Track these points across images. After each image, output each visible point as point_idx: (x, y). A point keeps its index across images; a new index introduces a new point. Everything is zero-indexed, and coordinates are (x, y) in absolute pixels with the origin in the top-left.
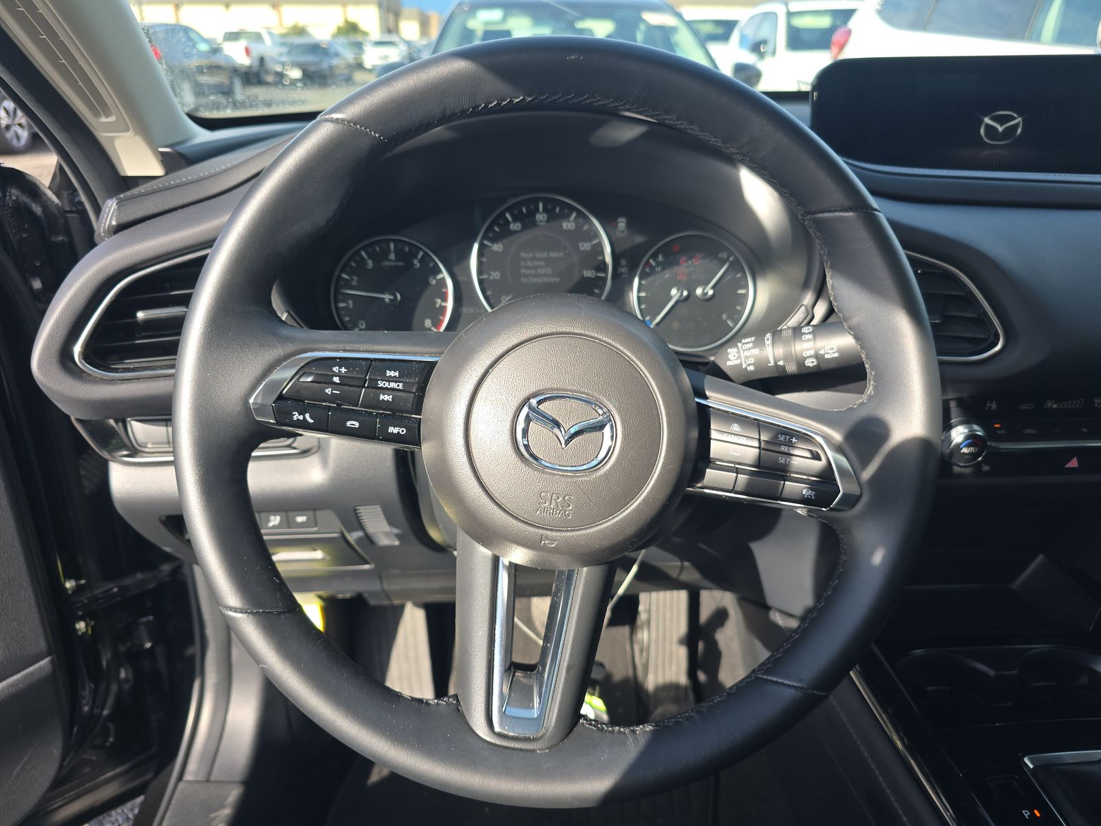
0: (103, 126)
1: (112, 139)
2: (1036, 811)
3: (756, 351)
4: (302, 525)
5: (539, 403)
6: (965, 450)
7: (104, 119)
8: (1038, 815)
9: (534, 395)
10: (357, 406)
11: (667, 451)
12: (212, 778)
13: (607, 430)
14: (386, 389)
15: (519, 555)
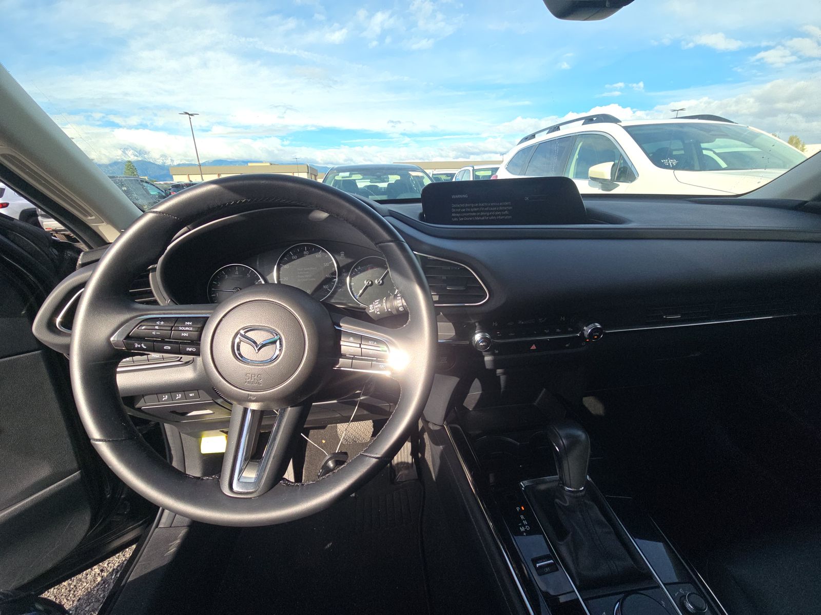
0: (91, 220)
1: (97, 226)
2: (522, 507)
3: (380, 305)
4: (192, 397)
5: (245, 332)
6: (481, 344)
7: (89, 218)
8: (523, 509)
9: (243, 329)
10: (170, 339)
11: (308, 351)
12: (173, 525)
13: (278, 343)
14: (184, 330)
15: (254, 406)
